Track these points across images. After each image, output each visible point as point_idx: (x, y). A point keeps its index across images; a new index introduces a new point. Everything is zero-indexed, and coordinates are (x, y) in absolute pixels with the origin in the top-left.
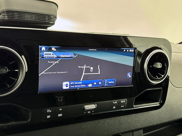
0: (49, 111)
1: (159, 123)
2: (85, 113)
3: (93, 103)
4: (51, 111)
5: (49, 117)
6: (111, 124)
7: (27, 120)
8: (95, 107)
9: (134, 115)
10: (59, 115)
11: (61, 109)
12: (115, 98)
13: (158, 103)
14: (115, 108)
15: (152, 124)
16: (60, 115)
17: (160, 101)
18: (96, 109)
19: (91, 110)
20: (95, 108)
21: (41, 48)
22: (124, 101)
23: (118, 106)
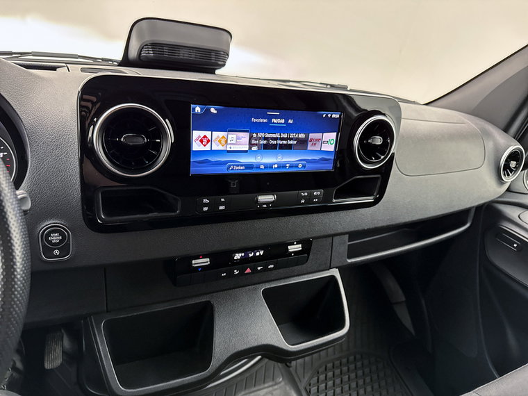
0: (206, 201)
1: (372, 226)
2: (258, 206)
3: (271, 193)
4: (209, 201)
5: (205, 209)
7: (175, 211)
8: (274, 199)
9: (333, 214)
10: (220, 207)
11: (223, 200)
12: (304, 189)
13: (372, 197)
14: (304, 202)
15: (360, 228)
16: (222, 208)
17: (375, 194)
19: (267, 203)
20: (274, 201)
21: (194, 109)
22: (319, 192)
23: (309, 199)
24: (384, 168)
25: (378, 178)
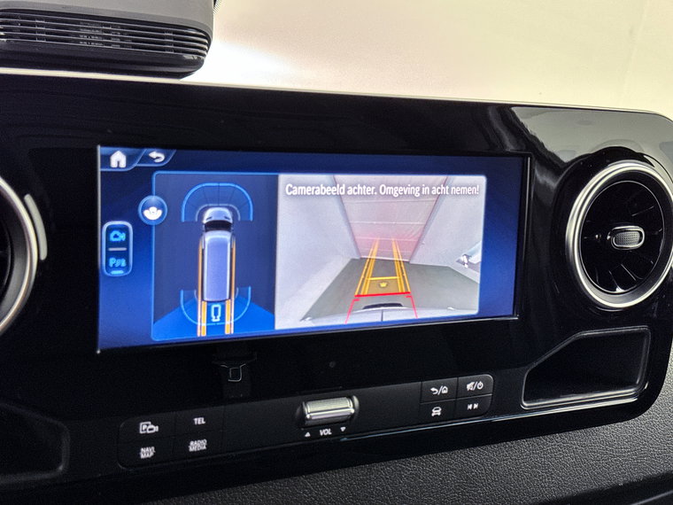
0: (147, 427)
1: (637, 475)
2: (308, 435)
3: (343, 392)
4: (156, 429)
5: (147, 453)
6: (425, 481)
7: (53, 467)
8: (353, 411)
9: (525, 444)
10: (192, 443)
11: (199, 421)
12: (438, 374)
13: (631, 391)
14: (439, 414)
15: (605, 483)
16: (197, 446)
17: (638, 382)
18: (355, 418)
19: (333, 423)
20: (352, 416)
22: (481, 383)
23: (454, 405)
24: (656, 305)
25: (641, 335)
